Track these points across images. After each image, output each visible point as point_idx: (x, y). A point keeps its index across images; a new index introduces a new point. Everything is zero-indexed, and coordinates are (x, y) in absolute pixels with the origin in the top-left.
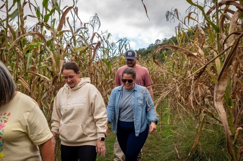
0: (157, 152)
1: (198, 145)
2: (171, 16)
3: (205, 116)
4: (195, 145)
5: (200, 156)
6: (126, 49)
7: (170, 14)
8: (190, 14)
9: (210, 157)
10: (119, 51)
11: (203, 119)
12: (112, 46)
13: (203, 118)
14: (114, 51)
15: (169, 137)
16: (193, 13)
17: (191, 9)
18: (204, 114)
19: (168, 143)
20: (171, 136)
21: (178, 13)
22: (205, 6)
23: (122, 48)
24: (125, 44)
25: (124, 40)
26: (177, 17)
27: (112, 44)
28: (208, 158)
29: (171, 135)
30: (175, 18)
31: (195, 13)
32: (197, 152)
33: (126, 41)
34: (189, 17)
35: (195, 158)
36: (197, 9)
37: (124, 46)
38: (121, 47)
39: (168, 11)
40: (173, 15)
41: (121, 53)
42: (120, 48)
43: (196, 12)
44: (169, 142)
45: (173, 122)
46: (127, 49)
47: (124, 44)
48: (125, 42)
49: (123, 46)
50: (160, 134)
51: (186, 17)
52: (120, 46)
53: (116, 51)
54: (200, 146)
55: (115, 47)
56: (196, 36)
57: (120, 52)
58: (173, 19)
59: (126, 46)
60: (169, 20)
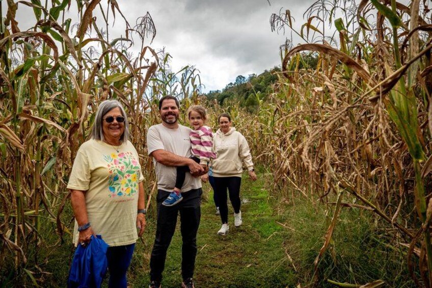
0: (257, 263)
1: (329, 245)
2: (279, 23)
3: (342, 193)
4: (326, 245)
5: (333, 264)
6: (195, 87)
7: (278, 19)
8: (310, 20)
9: (352, 264)
10: (181, 89)
11: (338, 198)
12: (171, 80)
13: (340, 197)
14: (173, 88)
15: (273, 236)
16: (315, 18)
17: (313, 10)
18: (340, 189)
19: (274, 246)
20: (276, 234)
21: (291, 18)
22: (335, 7)
23: (186, 84)
24: (192, 76)
25: (191, 69)
26: (289, 25)
27: (170, 76)
28: (349, 266)
29: (276, 232)
30: (285, 26)
31: (318, 17)
32: (327, 256)
33: (194, 71)
34: (308, 25)
35: (325, 268)
36: (322, 11)
37: (190, 79)
38: (185, 81)
39: (275, 14)
40: (282, 21)
41: (186, 92)
42: (184, 84)
43: (320, 17)
44: (275, 244)
45: (277, 211)
46: (196, 85)
47: (189, 77)
48: (192, 73)
49: (188, 81)
50: (257, 231)
51: (305, 25)
52: (183, 80)
53: (176, 88)
54: (332, 246)
55: (175, 81)
56: (321, 58)
57: (184, 90)
58: (282, 28)
59: (193, 80)
60: (276, 29)
